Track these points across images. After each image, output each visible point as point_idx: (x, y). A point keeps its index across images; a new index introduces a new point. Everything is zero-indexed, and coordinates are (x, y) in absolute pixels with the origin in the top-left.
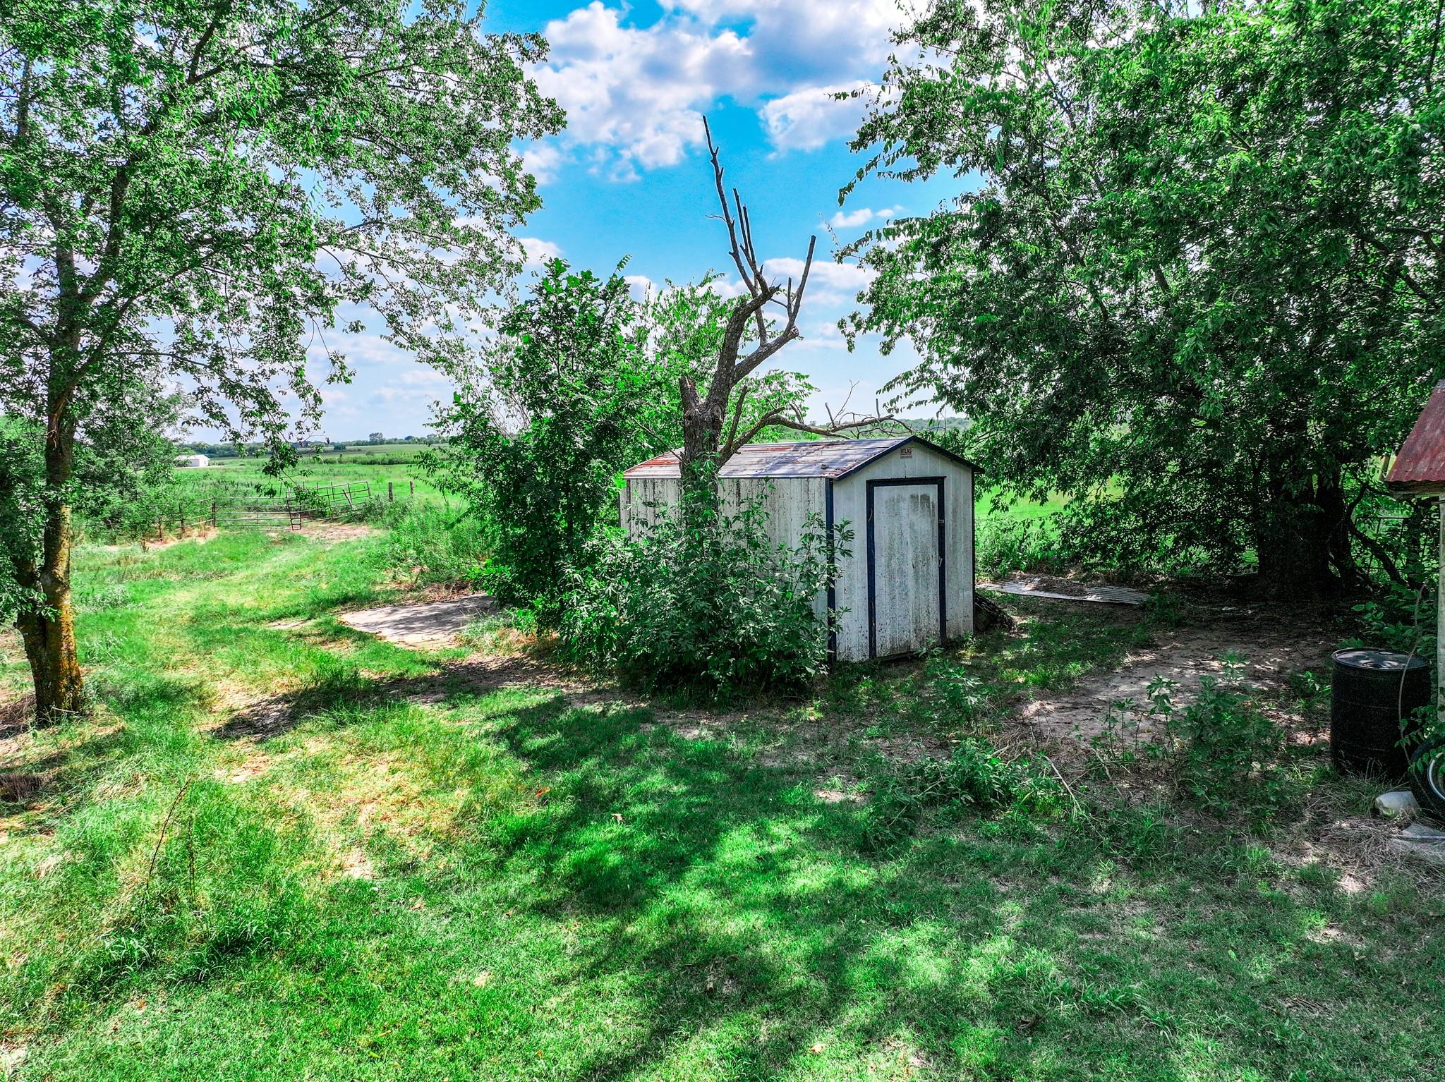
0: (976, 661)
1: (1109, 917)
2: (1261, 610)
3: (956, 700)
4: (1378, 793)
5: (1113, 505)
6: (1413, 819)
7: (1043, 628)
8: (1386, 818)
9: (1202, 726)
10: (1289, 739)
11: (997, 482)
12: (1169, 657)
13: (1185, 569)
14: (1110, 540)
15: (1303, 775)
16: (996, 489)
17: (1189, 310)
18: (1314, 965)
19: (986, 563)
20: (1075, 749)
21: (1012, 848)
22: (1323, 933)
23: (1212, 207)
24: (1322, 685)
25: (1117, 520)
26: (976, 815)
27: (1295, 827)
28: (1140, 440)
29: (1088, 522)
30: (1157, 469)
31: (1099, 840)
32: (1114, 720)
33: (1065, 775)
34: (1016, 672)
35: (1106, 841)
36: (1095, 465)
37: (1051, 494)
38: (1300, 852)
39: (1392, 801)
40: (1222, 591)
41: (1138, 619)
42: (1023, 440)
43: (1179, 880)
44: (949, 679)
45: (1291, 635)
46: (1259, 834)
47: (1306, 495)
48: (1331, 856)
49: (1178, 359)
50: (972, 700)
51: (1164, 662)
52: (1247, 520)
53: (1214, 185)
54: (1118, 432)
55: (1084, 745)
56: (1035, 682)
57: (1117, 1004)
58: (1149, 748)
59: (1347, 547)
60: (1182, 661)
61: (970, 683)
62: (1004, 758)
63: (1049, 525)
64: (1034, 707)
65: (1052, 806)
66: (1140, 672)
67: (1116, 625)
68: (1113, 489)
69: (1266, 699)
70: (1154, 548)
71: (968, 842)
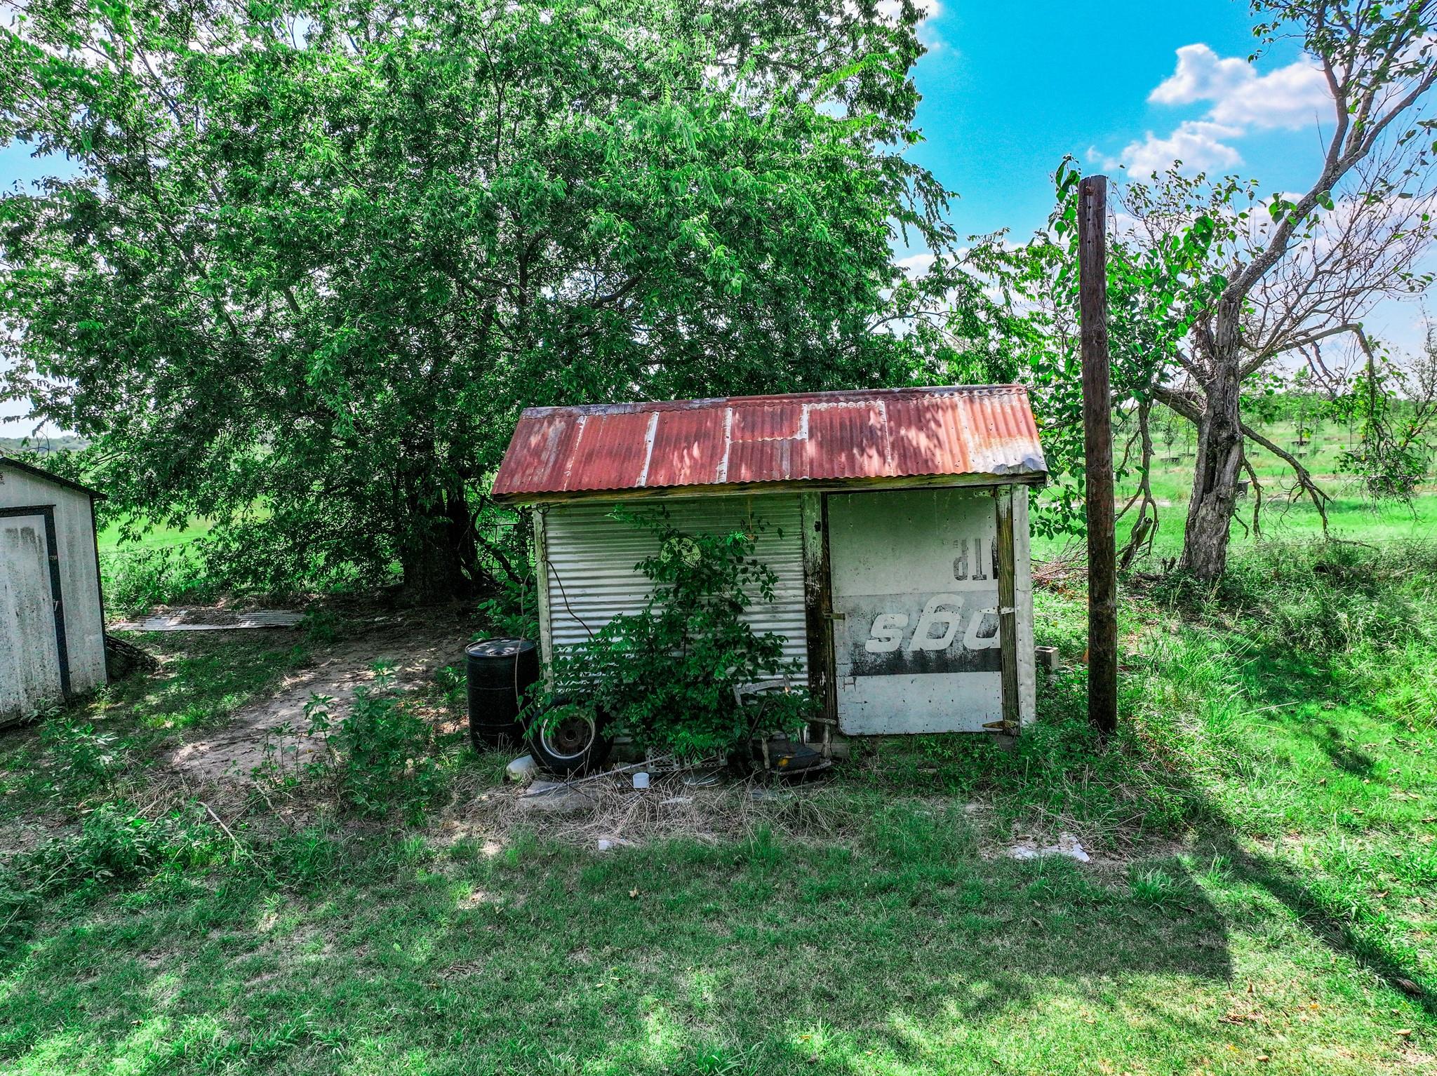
0: (111, 713)
1: (278, 953)
2: (409, 616)
3: (84, 765)
4: (508, 762)
5: (260, 526)
6: (534, 778)
7: (192, 664)
8: (515, 782)
9: (359, 737)
10: (438, 731)
11: (125, 509)
12: (327, 674)
13: (338, 585)
14: (260, 563)
15: (450, 761)
16: (125, 517)
17: (317, 333)
18: (465, 931)
19: (119, 600)
20: (235, 787)
21: (163, 914)
22: (470, 898)
23: (329, 236)
24: (460, 676)
25: (266, 543)
26: (118, 890)
27: (446, 810)
28: (284, 460)
29: (235, 546)
30: (303, 490)
31: (263, 876)
32: (273, 747)
33: (223, 817)
34: (163, 716)
35: (270, 875)
36: (239, 487)
37: (192, 519)
38: (450, 832)
39: (519, 767)
40: (374, 602)
41: (295, 640)
42: (151, 463)
43: (346, 892)
44: (72, 743)
45: (437, 636)
46: (415, 825)
47: (438, 509)
48: (475, 828)
49: (310, 381)
50: (106, 759)
51: (323, 679)
52: (391, 534)
53: (329, 215)
54: (260, 452)
55: (243, 780)
56: (185, 724)
57: (289, 1041)
58: (311, 768)
59: (474, 552)
60: (339, 676)
61: (101, 741)
62: (150, 816)
63: (192, 552)
64: (187, 750)
65: (211, 854)
66: (299, 693)
67: (273, 650)
68: (260, 510)
69: (417, 698)
70: (306, 568)
71: (108, 925)
